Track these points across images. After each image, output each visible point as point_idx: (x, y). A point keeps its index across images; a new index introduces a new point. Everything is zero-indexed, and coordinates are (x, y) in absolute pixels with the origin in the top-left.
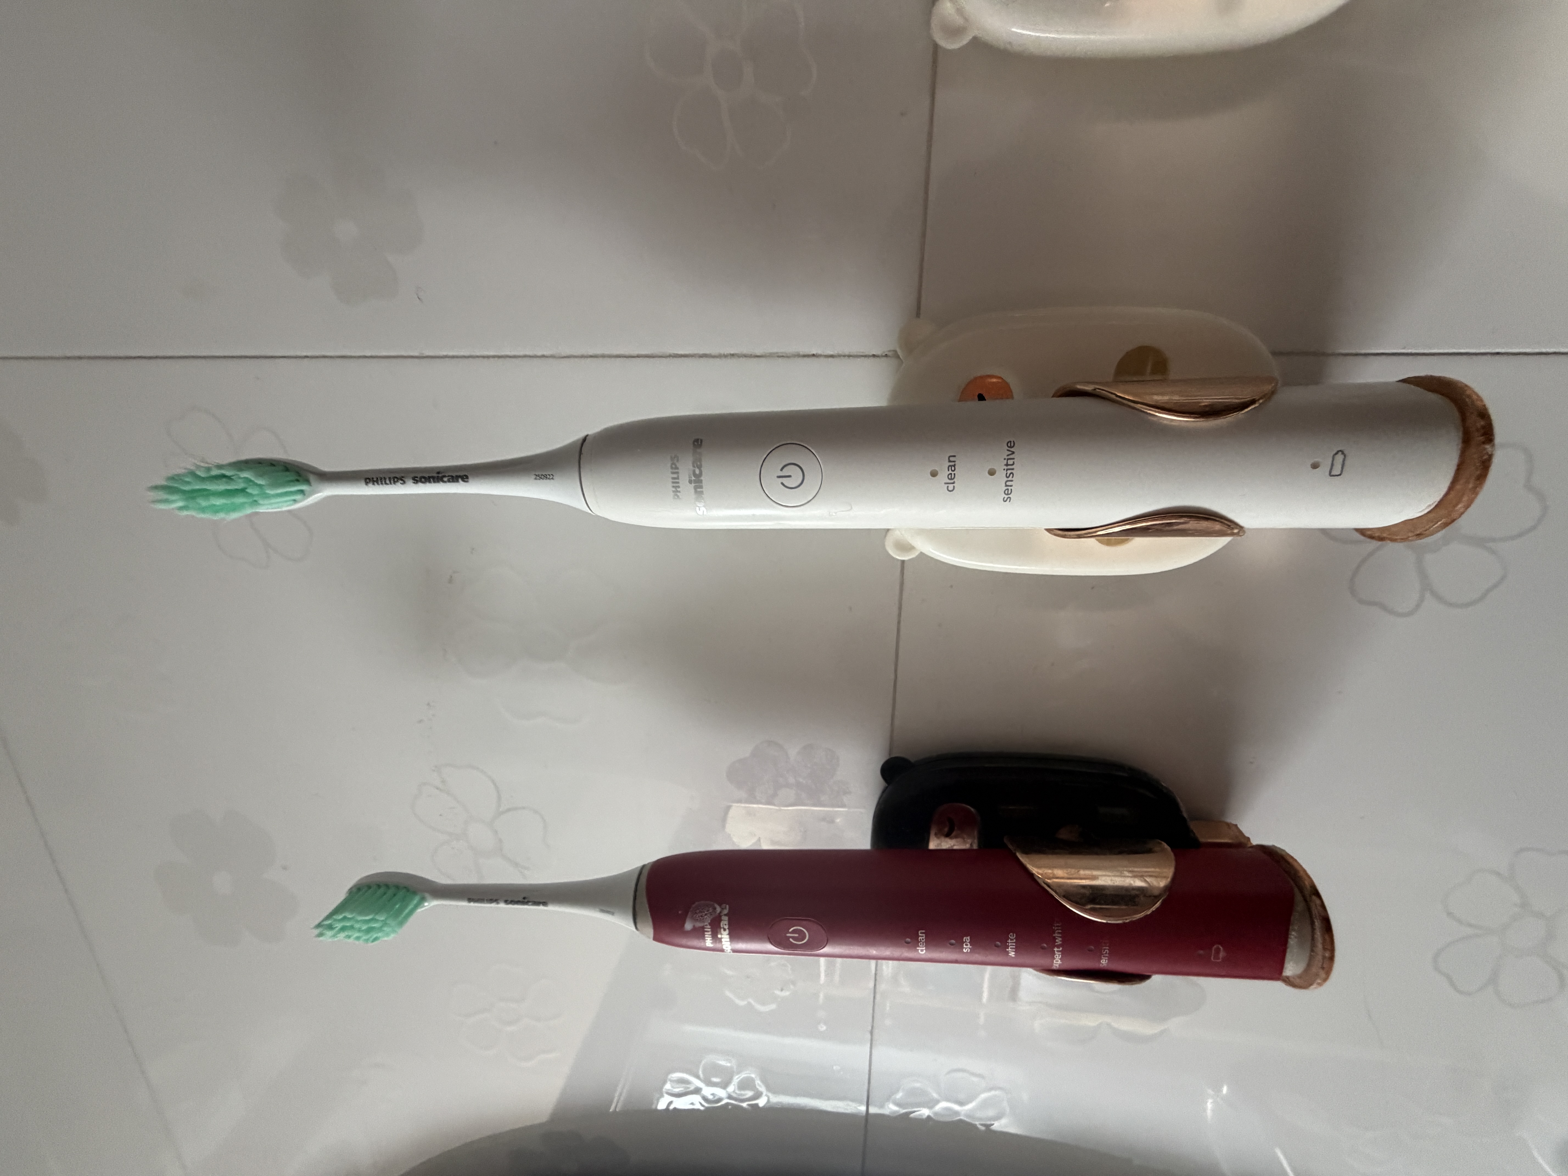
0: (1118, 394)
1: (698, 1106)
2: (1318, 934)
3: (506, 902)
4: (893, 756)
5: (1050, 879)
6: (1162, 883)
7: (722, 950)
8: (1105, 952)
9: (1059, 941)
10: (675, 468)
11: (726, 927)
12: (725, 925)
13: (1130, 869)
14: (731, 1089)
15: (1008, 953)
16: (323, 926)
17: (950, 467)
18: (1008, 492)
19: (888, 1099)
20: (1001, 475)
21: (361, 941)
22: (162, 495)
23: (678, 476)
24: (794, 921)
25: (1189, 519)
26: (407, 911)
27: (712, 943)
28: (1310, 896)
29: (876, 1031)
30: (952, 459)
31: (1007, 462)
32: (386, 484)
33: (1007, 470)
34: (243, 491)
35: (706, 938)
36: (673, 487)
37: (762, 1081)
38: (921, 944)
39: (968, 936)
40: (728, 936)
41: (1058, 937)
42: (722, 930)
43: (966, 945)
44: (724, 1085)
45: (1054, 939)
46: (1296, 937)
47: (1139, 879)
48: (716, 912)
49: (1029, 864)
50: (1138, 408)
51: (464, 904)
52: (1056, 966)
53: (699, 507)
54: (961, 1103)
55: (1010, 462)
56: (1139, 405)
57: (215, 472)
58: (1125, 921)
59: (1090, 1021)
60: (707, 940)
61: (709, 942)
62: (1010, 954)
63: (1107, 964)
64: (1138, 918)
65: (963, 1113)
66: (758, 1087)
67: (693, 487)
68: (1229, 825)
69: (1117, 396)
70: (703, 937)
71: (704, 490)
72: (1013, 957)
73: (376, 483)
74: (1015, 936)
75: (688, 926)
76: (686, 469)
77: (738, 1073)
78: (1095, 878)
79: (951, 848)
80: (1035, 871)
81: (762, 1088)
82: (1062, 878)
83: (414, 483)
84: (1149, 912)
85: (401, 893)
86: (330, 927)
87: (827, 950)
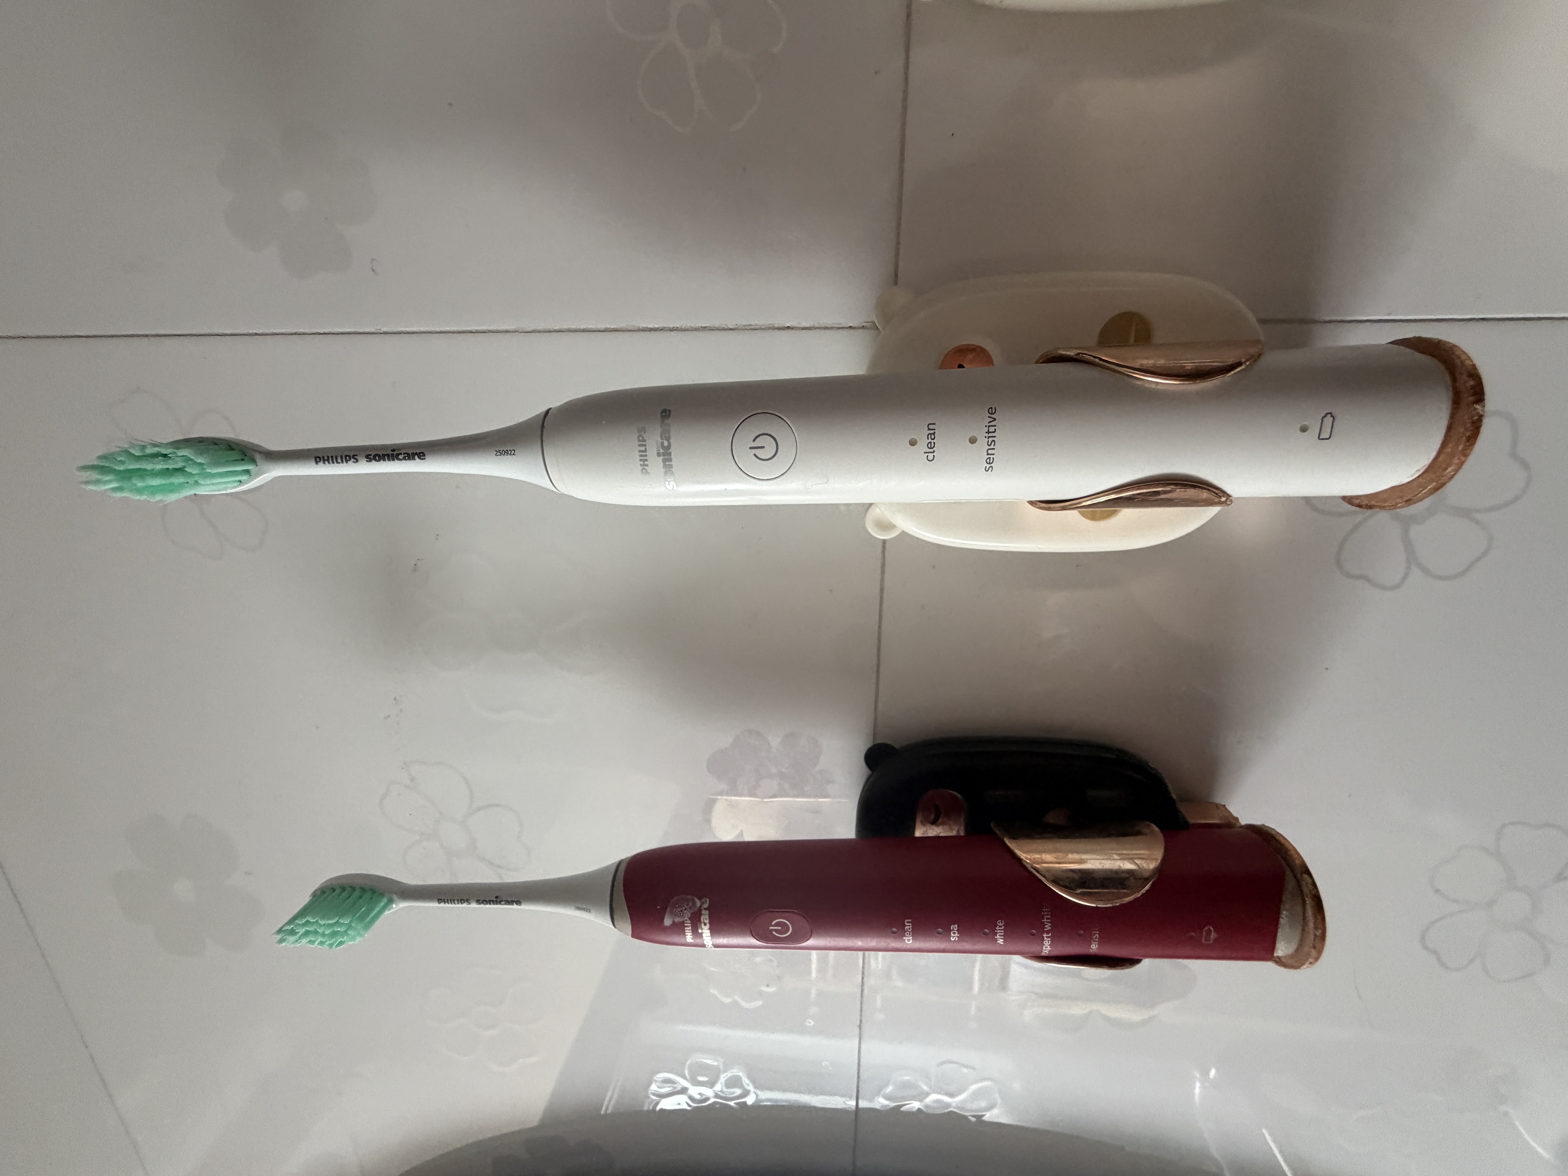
0: (1104, 358)
1: (684, 1106)
2: (1310, 913)
3: (478, 902)
4: (878, 741)
5: (1038, 864)
6: (1152, 865)
7: (704, 946)
8: (1094, 937)
9: (1048, 927)
10: (642, 442)
11: (707, 921)
12: (706, 919)
13: (1120, 852)
14: (718, 1087)
15: (996, 940)
16: (286, 931)
17: (929, 436)
18: (990, 462)
19: (878, 1092)
20: (982, 442)
21: (326, 946)
22: (95, 476)
23: (646, 449)
24: (776, 914)
25: (1176, 487)
26: (374, 913)
27: (692, 939)
28: (1301, 876)
29: (864, 1026)
30: (931, 427)
31: (989, 430)
32: (338, 463)
33: (989, 437)
34: (181, 470)
35: (686, 934)
36: (641, 460)
37: (749, 1078)
38: (907, 934)
39: (955, 925)
40: (709, 931)
41: (1047, 922)
42: (703, 924)
43: (954, 933)
44: (711, 1084)
45: (1043, 924)
46: (1286, 916)
47: (1128, 862)
48: (696, 907)
49: (1017, 849)
50: (1122, 371)
51: (435, 905)
52: (1046, 953)
53: (668, 481)
54: (952, 1095)
55: (992, 429)
56: (1124, 369)
57: (149, 451)
58: (1114, 904)
59: (1078, 1010)
60: (687, 935)
61: (689, 938)
62: (998, 942)
63: (1096, 949)
64: (1127, 901)
65: (954, 1104)
66: (746, 1085)
67: (661, 461)
68: (1217, 806)
69: (1101, 359)
70: (683, 933)
71: (673, 463)
72: (1001, 945)
73: (326, 462)
74: (1003, 924)
75: (668, 922)
76: (653, 442)
77: (725, 1072)
78: (1082, 862)
79: (937, 835)
80: (1023, 856)
81: (751, 1088)
82: (1051, 863)
83: (367, 461)
84: (1139, 895)
85: (367, 895)
86: (292, 932)
87: (811, 942)
